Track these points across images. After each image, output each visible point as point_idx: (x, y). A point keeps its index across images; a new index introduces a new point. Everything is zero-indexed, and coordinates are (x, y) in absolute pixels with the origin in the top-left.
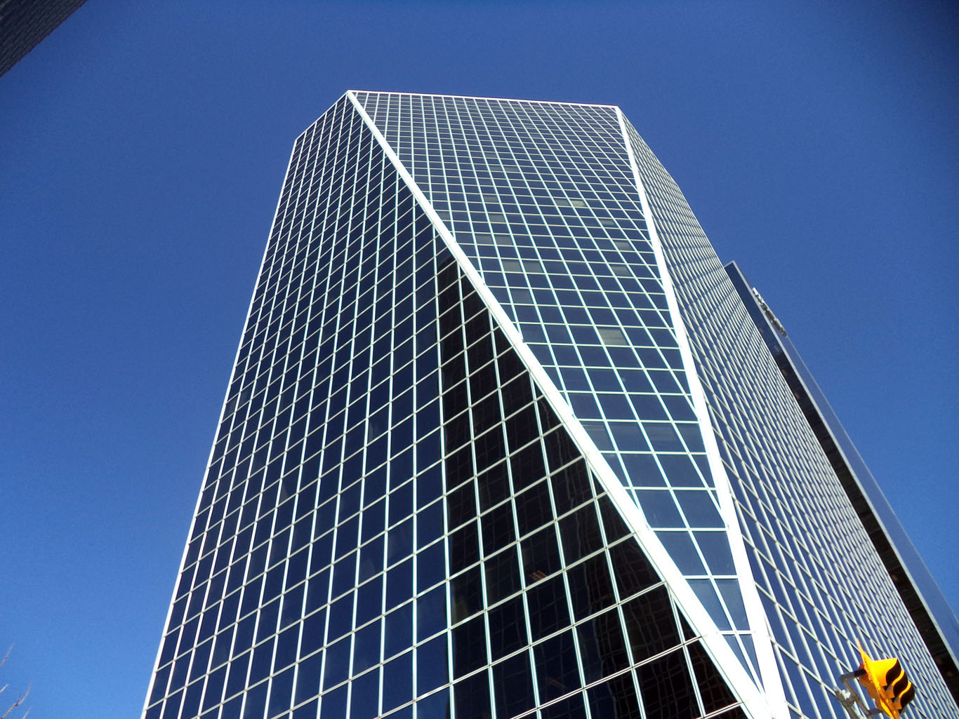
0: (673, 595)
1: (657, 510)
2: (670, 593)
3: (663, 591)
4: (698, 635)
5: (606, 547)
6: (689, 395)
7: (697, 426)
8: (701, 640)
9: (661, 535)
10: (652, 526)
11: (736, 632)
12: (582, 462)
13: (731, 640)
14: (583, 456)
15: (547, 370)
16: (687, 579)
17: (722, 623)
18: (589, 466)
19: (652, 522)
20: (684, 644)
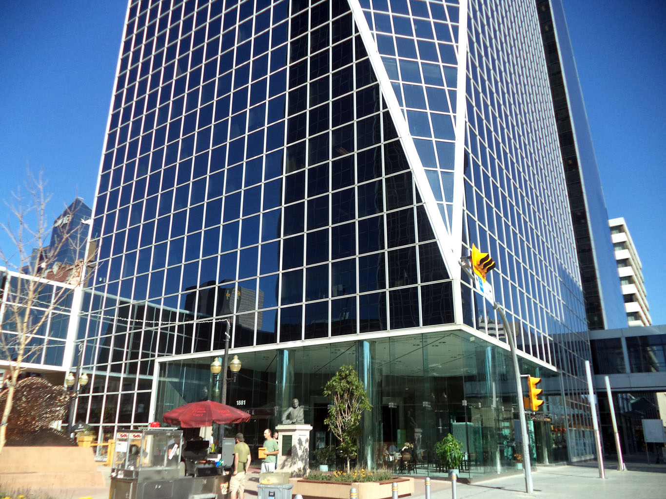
0: (415, 178)
1: (417, 124)
2: (413, 176)
3: (410, 175)
4: (423, 202)
5: (383, 143)
6: (457, 44)
7: (456, 69)
8: (424, 205)
9: (415, 141)
10: (412, 135)
11: (444, 203)
12: (377, 86)
13: (441, 207)
14: (378, 82)
15: (365, 13)
16: (425, 170)
17: (438, 196)
18: (381, 90)
19: (412, 132)
20: (415, 205)
